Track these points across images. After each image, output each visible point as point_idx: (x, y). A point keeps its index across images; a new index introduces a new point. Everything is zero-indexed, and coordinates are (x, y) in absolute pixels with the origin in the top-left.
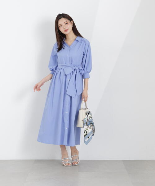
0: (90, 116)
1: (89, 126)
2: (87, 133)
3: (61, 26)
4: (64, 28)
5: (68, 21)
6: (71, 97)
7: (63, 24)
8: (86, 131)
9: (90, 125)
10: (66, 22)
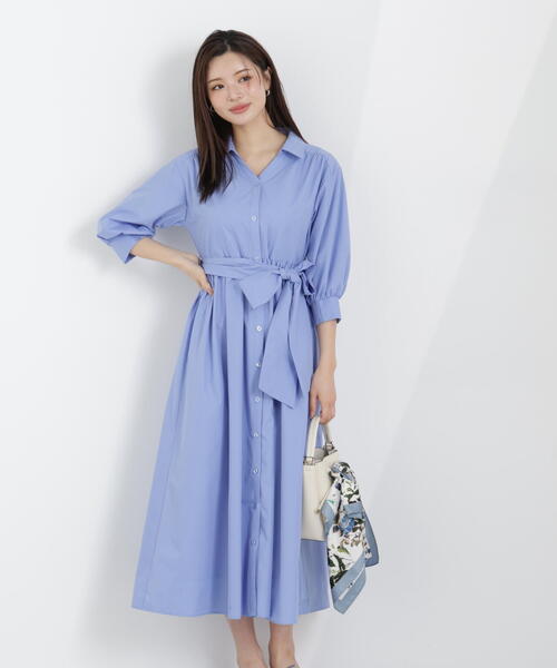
0: (349, 489)
1: (352, 535)
2: (341, 565)
3: (221, 87)
4: (234, 96)
5: (254, 70)
6: (277, 404)
7: (231, 81)
8: (340, 560)
9: (354, 530)
10: (244, 74)
